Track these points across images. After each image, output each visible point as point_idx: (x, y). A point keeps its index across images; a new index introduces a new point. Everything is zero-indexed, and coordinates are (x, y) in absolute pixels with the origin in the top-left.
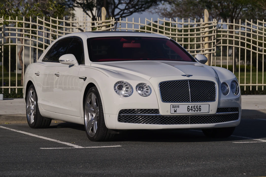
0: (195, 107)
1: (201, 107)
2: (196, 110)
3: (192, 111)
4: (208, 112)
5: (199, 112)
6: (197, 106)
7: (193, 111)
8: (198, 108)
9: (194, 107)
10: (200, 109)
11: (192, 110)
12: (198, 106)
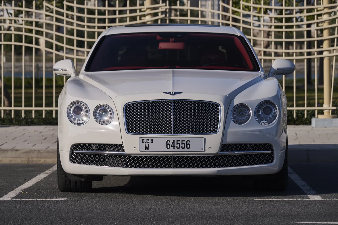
0: (180, 142)
1: (189, 142)
2: (182, 147)
3: (174, 148)
4: (202, 149)
5: (186, 149)
6: (182, 141)
7: (176, 148)
8: (184, 144)
9: (178, 142)
10: (188, 145)
11: (174, 146)
12: (184, 141)
